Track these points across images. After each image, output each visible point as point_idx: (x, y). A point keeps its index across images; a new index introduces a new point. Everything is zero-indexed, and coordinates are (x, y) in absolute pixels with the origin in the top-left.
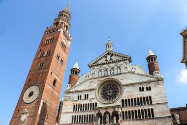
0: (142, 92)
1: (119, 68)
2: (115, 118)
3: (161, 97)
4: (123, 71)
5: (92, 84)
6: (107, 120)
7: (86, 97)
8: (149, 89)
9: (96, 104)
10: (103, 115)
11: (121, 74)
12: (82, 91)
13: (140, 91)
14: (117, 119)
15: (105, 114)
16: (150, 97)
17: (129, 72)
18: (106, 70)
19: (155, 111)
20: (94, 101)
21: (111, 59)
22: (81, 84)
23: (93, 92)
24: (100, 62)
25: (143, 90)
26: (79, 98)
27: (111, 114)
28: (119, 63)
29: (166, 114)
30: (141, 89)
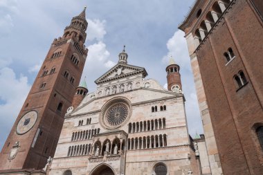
0: (154, 113)
1: (130, 83)
2: (116, 147)
3: (178, 119)
5: (97, 105)
6: (107, 150)
7: (89, 121)
8: (164, 108)
9: (99, 129)
10: (102, 144)
11: (131, 91)
12: (84, 114)
13: (153, 111)
14: (119, 149)
15: (105, 142)
16: (164, 119)
17: (141, 88)
18: (115, 87)
21: (122, 73)
22: (84, 105)
23: (98, 115)
24: (109, 77)
25: (156, 111)
26: (81, 123)
27: (111, 143)
28: (131, 78)
29: (182, 142)
30: (154, 109)
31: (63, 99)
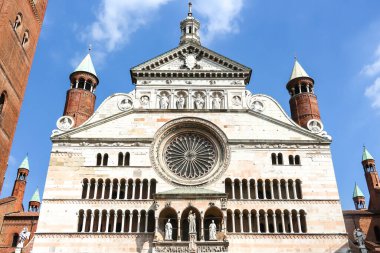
0: (277, 167)
2: (213, 226)
3: (324, 186)
4: (230, 104)
5: (141, 125)
6: (192, 230)
7: (124, 160)
8: (295, 161)
10: (180, 216)
11: (224, 111)
12: (111, 142)
13: (274, 162)
16: (298, 182)
17: (247, 111)
18: (182, 93)
19: (309, 219)
20: (148, 175)
23: (145, 149)
24: (164, 68)
25: (281, 162)
26: (102, 160)
27: (203, 215)
28: (220, 83)
29: (334, 228)
30: (277, 159)
31: (8, 87)
